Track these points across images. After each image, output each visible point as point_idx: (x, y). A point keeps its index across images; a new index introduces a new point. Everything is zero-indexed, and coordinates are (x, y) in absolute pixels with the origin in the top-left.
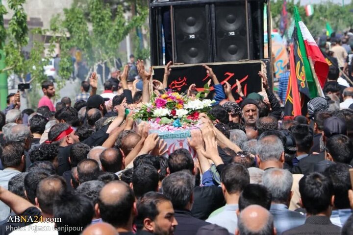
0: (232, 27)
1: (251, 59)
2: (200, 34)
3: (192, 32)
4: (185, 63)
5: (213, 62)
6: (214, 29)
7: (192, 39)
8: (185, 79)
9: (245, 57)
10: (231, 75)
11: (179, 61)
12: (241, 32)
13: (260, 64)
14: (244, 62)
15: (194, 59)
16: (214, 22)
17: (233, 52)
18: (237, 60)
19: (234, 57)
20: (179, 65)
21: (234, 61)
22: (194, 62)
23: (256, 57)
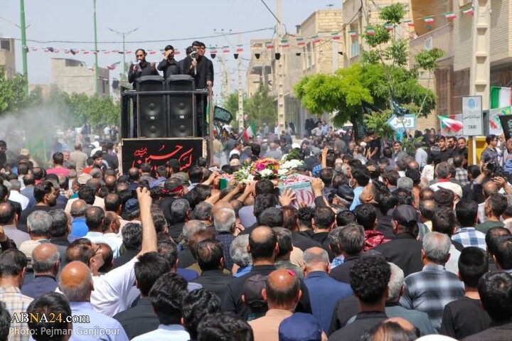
0: (182, 112)
1: (195, 137)
2: (159, 117)
3: (152, 115)
4: (147, 137)
5: (167, 137)
6: (169, 113)
7: (152, 120)
8: (146, 149)
9: (191, 135)
10: (181, 147)
11: (142, 135)
12: (189, 116)
13: (201, 141)
14: (190, 138)
15: (153, 135)
16: (169, 108)
17: (182, 131)
18: (185, 137)
19: (183, 134)
20: (142, 139)
21: (183, 137)
22: (153, 137)
23: (200, 135)
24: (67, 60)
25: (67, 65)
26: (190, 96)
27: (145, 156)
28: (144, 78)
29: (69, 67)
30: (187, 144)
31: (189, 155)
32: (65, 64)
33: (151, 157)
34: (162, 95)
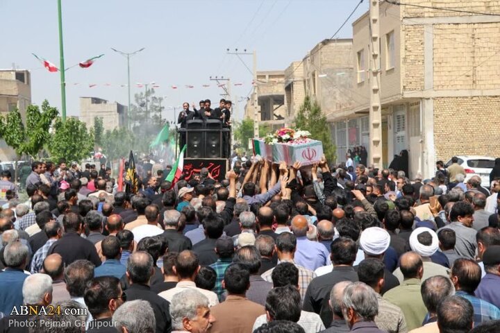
0: (214, 142)
2: (199, 145)
3: (196, 144)
4: (192, 158)
5: (204, 158)
6: (206, 143)
7: (195, 147)
9: (219, 157)
10: (213, 164)
12: (218, 145)
13: (225, 161)
14: (218, 159)
15: (196, 156)
16: (206, 140)
17: (214, 154)
18: (216, 158)
19: (214, 156)
20: (189, 158)
21: (214, 158)
22: (196, 158)
23: (224, 157)
24: (92, 98)
25: (93, 103)
26: (219, 132)
27: (191, 169)
28: (190, 121)
29: (95, 104)
30: (217, 162)
31: (217, 169)
32: (91, 102)
33: (195, 170)
34: (202, 131)
